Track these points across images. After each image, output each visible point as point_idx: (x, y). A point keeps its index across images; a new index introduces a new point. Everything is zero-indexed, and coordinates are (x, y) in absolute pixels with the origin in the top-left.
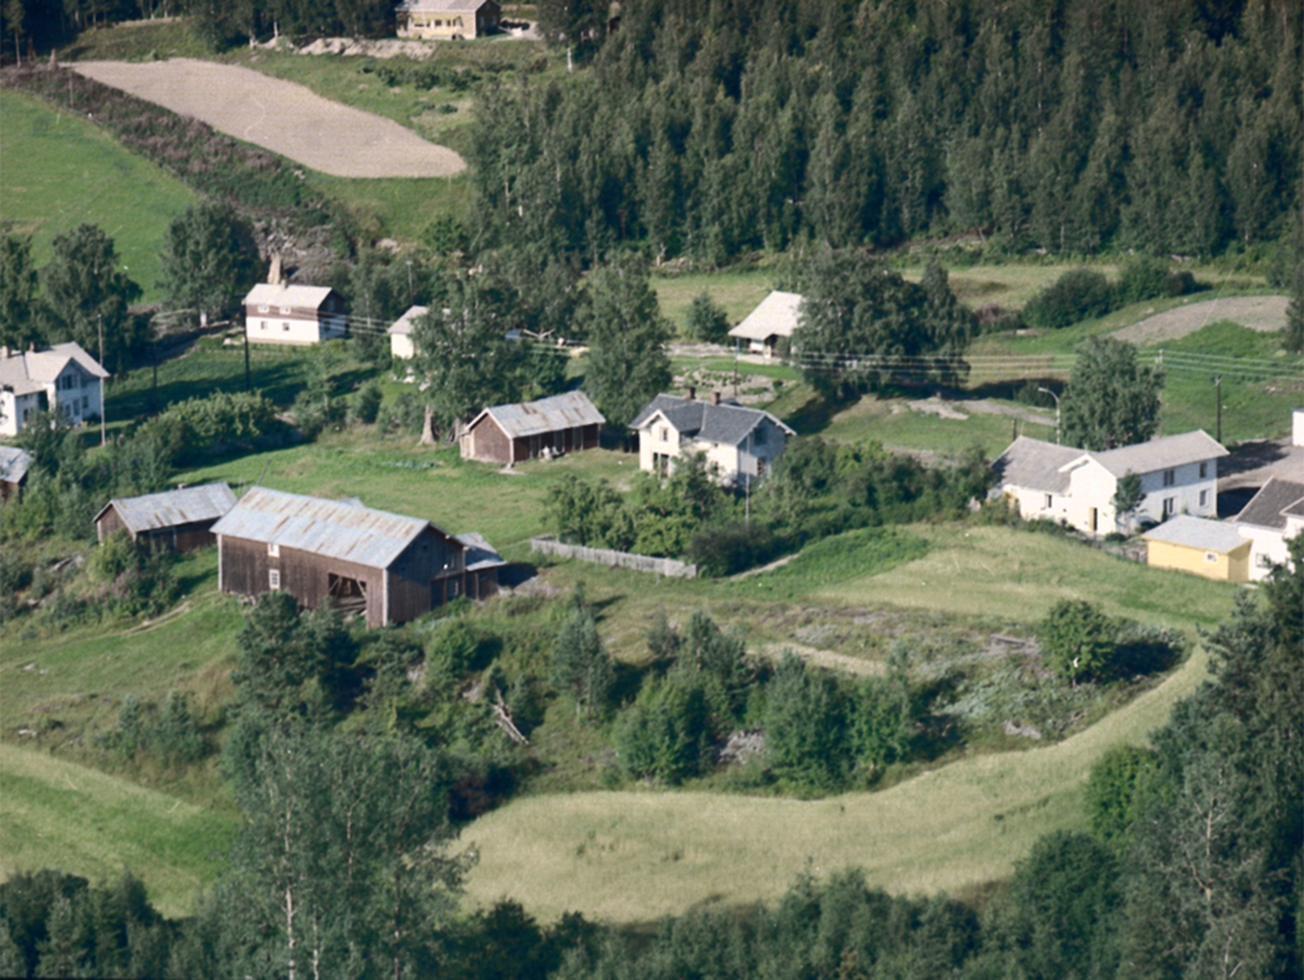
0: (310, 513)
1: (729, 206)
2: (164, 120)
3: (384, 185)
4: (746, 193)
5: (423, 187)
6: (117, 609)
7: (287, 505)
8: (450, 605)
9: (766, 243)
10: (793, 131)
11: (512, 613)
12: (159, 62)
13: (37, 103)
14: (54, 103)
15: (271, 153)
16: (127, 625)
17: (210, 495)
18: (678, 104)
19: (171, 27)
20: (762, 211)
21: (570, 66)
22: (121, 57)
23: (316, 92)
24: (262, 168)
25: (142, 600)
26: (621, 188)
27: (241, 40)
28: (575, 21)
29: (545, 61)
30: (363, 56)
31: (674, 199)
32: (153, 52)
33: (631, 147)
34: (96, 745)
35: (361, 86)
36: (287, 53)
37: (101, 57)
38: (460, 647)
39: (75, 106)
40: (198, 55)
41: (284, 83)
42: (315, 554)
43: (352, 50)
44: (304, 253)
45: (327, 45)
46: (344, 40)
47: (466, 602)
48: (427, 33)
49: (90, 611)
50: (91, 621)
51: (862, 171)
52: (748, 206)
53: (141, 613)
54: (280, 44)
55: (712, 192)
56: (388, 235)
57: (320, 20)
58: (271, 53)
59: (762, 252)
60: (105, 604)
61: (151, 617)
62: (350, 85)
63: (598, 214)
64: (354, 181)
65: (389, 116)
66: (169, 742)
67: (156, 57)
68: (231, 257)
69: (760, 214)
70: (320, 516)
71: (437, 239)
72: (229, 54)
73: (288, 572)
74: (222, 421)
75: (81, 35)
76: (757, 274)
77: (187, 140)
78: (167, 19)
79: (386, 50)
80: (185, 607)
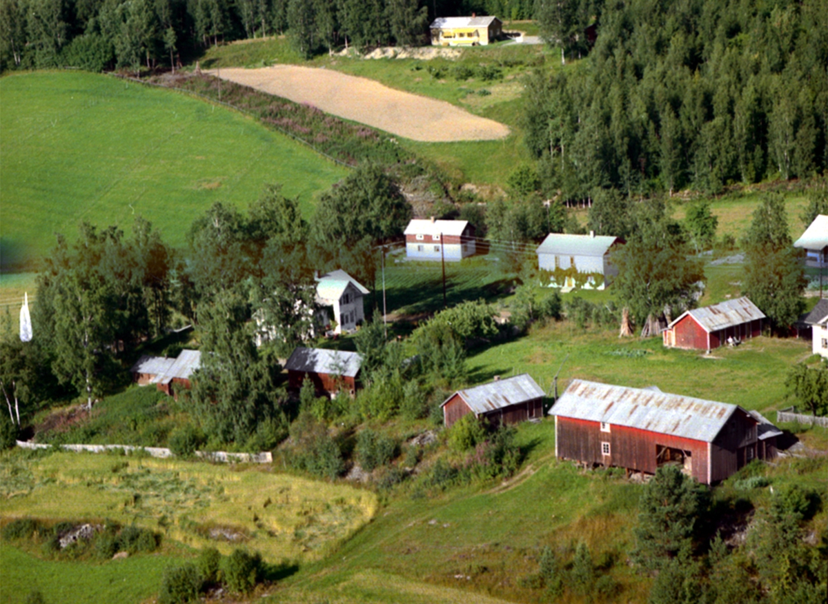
0: (630, 399)
1: (719, 154)
2: (289, 107)
3: (456, 146)
4: (731, 144)
5: (484, 146)
6: (482, 475)
7: (608, 393)
8: (750, 466)
9: (744, 178)
10: (756, 100)
11: (802, 472)
12: (268, 68)
13: (193, 98)
14: (207, 97)
15: (371, 128)
16: (491, 486)
17: (519, 383)
18: (669, 85)
19: (271, 44)
20: (742, 156)
21: (563, 60)
22: (240, 65)
23: (385, 85)
24: (366, 138)
25: (498, 467)
26: (640, 144)
27: (322, 50)
28: (568, 30)
29: (543, 58)
30: (411, 59)
31: (681, 149)
32: (263, 61)
33: (644, 116)
34: (524, 586)
35: (417, 79)
36: (357, 59)
37: (226, 65)
38: (798, 503)
39: (221, 100)
40: (294, 62)
41: (360, 79)
42: (645, 431)
43: (403, 55)
44: (412, 195)
45: (384, 52)
46: (396, 49)
47: (760, 463)
48: (452, 42)
49: (461, 475)
50: (463, 483)
51: (811, 126)
52: (732, 153)
53: (499, 476)
54: (350, 52)
55: (708, 143)
56: (469, 181)
57: (378, 37)
58: (345, 59)
59: (741, 184)
60: (472, 470)
61: (507, 478)
62: (408, 79)
63: (627, 163)
64: (434, 144)
65: (443, 100)
66: (588, 584)
67: (266, 64)
68: (390, 201)
69: (740, 158)
70: (640, 401)
71: (520, 184)
72: (315, 60)
73: (618, 443)
74: (474, 324)
75: (208, 51)
76: (744, 200)
77: (307, 119)
78: (265, 38)
79: (428, 54)
80: (528, 470)
